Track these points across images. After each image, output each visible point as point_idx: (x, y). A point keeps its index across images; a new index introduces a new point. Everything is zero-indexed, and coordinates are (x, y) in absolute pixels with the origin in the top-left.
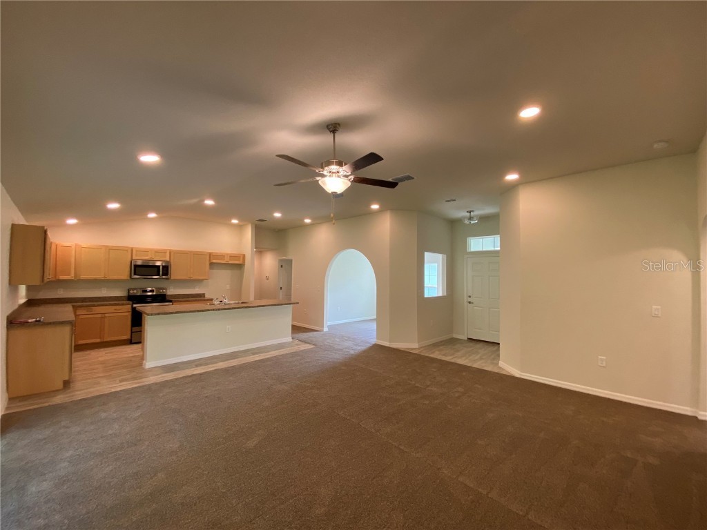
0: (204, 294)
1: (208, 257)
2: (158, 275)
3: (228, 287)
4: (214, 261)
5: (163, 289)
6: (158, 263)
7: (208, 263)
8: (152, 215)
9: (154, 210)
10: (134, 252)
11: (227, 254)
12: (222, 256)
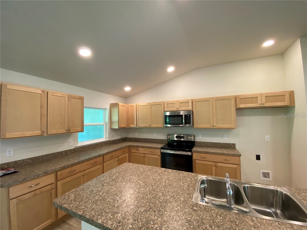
0: (234, 145)
1: (233, 102)
2: (182, 124)
3: (268, 138)
4: (242, 106)
5: (191, 135)
6: (181, 114)
7: (233, 109)
8: (171, 69)
9: (172, 63)
10: (166, 105)
11: (261, 95)
12: (254, 98)
